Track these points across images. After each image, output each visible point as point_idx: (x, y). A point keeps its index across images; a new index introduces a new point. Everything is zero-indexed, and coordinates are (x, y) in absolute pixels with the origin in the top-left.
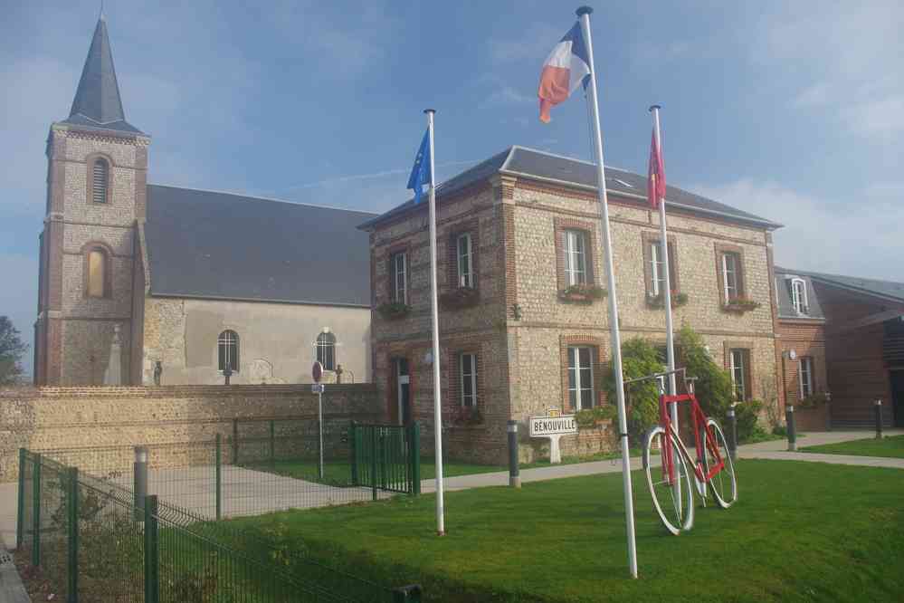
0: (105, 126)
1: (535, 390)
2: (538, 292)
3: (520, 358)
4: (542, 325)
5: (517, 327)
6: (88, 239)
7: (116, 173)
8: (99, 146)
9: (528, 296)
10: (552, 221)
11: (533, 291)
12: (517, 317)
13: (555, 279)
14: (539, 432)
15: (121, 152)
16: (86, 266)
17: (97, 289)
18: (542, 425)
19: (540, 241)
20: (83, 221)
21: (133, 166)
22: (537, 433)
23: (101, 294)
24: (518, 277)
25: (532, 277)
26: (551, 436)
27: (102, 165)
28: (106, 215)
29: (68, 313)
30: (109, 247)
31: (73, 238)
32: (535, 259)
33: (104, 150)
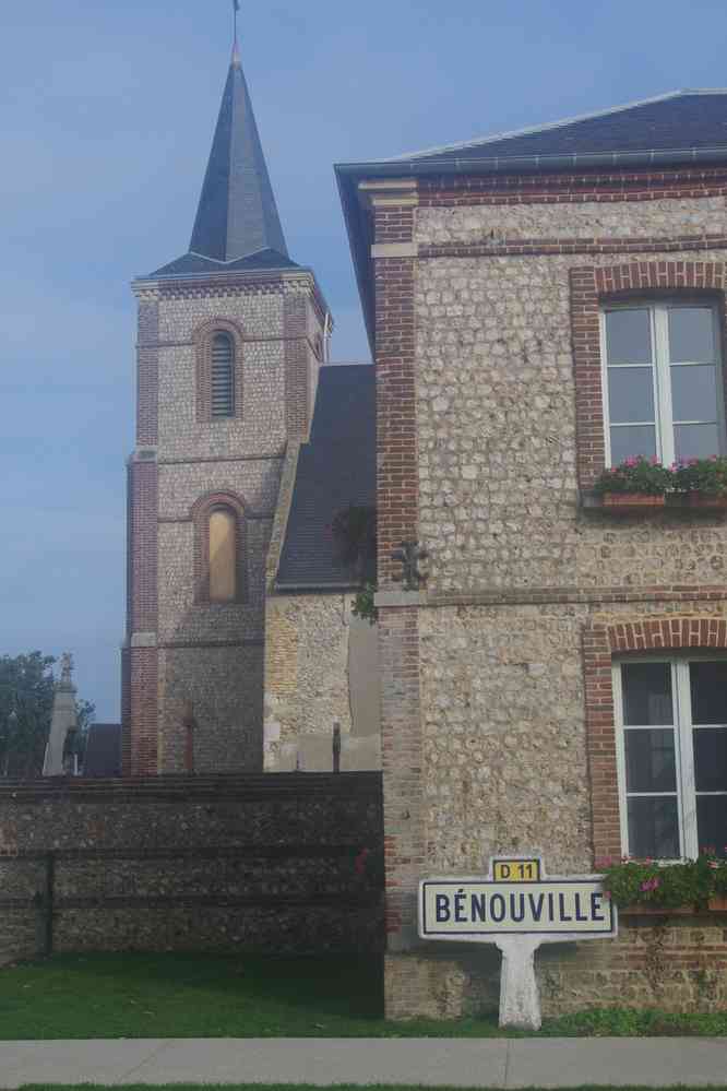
0: (233, 266)
1: (482, 795)
2: (500, 500)
3: (426, 698)
4: (511, 599)
5: (413, 608)
6: (203, 489)
7: (248, 353)
8: (215, 306)
9: (462, 514)
10: (563, 281)
11: (481, 499)
12: (414, 579)
13: (569, 456)
14: (451, 925)
15: (258, 310)
16: (201, 542)
17: (224, 586)
18: (466, 903)
19: (515, 348)
20: (191, 455)
21: (277, 334)
22: (442, 926)
23: (231, 595)
24: (424, 460)
25: (479, 458)
26: (502, 942)
27: (224, 341)
28: (232, 436)
29: (169, 637)
30: (241, 501)
31: (177, 490)
32: (491, 404)
33: (228, 314)
